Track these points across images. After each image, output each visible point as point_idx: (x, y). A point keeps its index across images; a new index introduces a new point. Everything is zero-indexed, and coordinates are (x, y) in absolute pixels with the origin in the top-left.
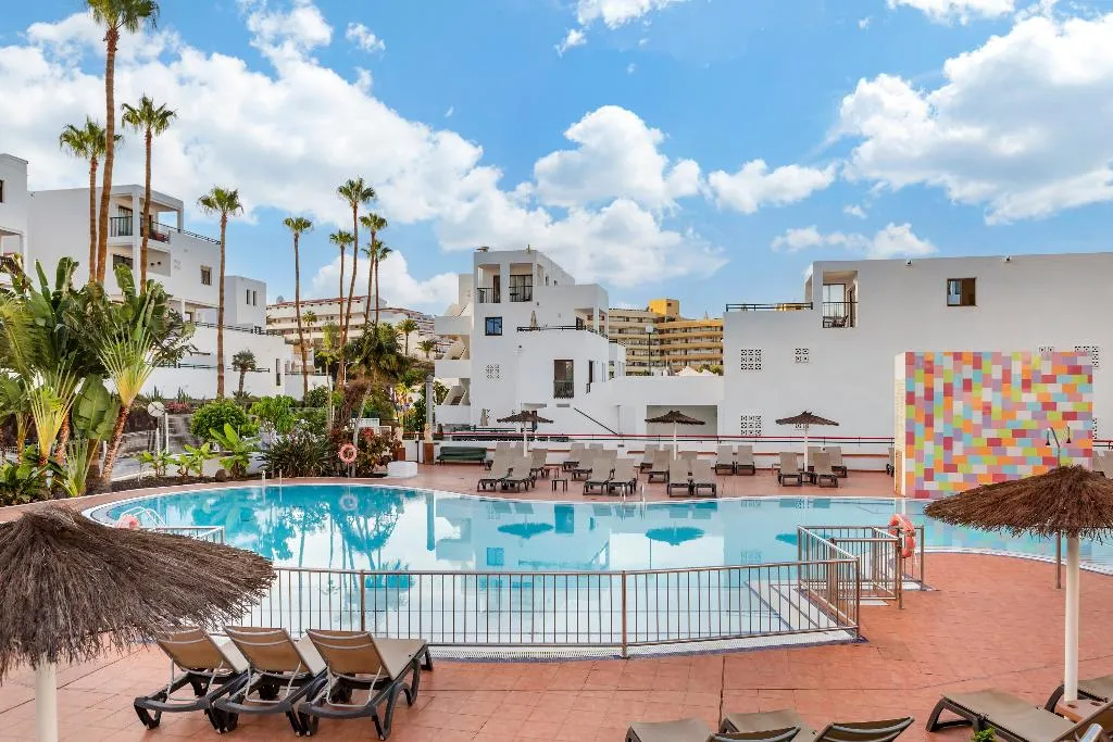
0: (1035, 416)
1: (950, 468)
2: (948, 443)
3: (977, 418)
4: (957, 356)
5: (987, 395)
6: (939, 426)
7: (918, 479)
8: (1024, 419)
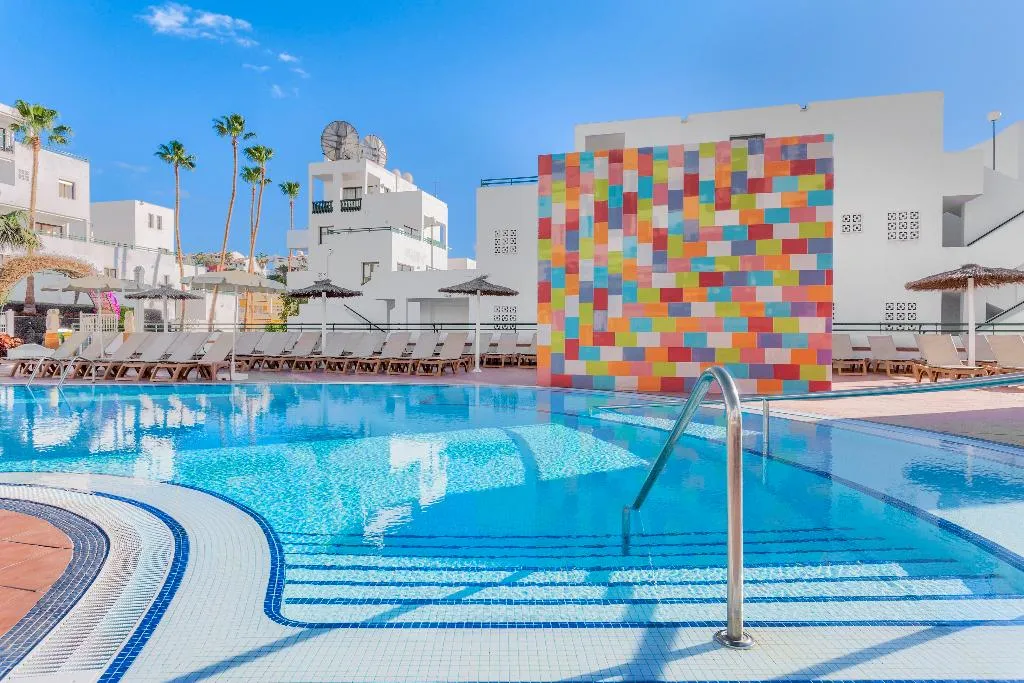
0: (737, 249)
1: (604, 339)
2: (600, 299)
3: (645, 254)
5: (660, 216)
6: (587, 273)
7: (554, 356)
8: (720, 255)
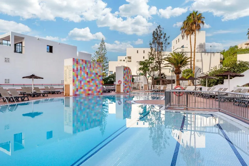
0: (95, 76)
1: (81, 88)
2: (81, 82)
3: (86, 76)
4: (83, 60)
6: (79, 78)
7: (75, 91)
